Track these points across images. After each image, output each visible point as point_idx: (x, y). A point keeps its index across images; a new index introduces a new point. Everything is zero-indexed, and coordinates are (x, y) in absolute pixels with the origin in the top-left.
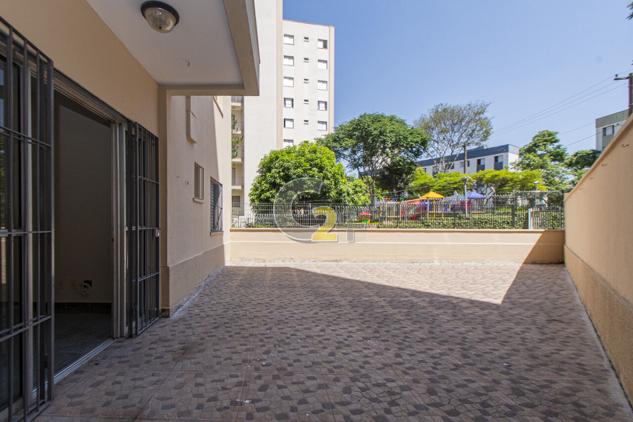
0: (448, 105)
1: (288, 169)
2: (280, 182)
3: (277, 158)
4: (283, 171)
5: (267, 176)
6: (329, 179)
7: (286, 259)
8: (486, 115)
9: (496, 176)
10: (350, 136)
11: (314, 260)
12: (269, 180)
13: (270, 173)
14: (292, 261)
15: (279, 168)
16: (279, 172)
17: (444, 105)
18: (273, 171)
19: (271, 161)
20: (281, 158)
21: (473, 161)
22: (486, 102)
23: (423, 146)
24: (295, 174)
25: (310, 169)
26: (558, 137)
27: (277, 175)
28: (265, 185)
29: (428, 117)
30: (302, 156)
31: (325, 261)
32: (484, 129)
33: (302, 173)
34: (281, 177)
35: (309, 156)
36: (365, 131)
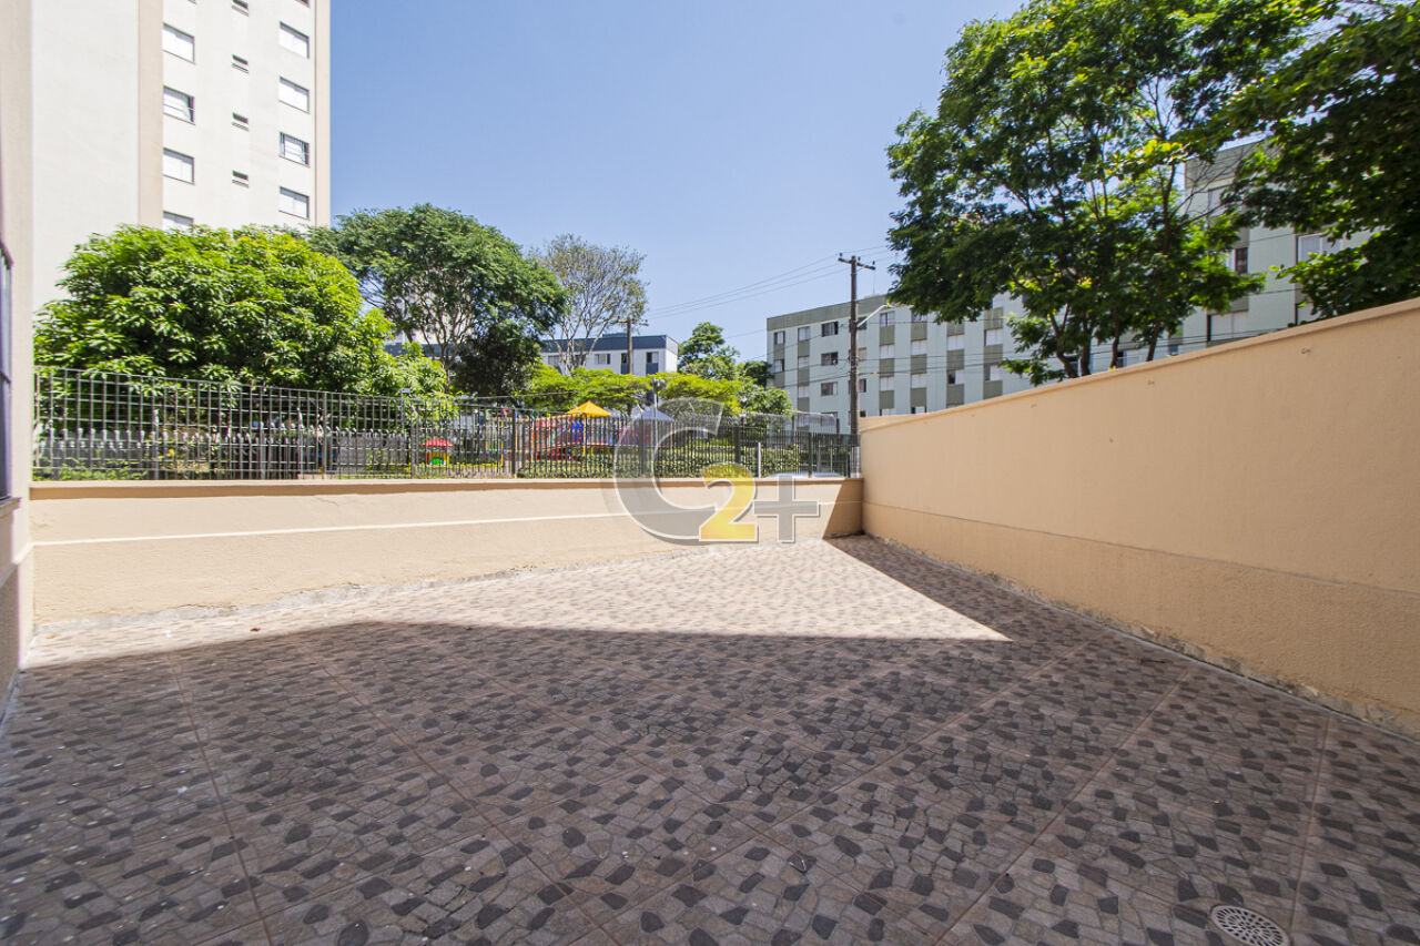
0: (583, 240)
1: (205, 295)
2: (170, 332)
3: (156, 254)
4: (183, 297)
5: (112, 304)
6: (349, 346)
7: (329, 592)
8: (638, 276)
9: (685, 383)
10: (394, 248)
11: (432, 580)
12: (123, 318)
13: (125, 295)
14: (354, 591)
15: (168, 287)
16: (168, 300)
17: (575, 238)
18: (140, 291)
19: (130, 257)
20: (172, 254)
21: (616, 355)
22: (641, 253)
23: (557, 308)
24: (235, 313)
25: (286, 309)
26: (723, 335)
27: (160, 308)
28: (102, 332)
29: (545, 254)
30: (255, 265)
31: (470, 579)
32: (634, 301)
33: (258, 313)
34: (173, 317)
35: (279, 269)
36: (435, 246)
